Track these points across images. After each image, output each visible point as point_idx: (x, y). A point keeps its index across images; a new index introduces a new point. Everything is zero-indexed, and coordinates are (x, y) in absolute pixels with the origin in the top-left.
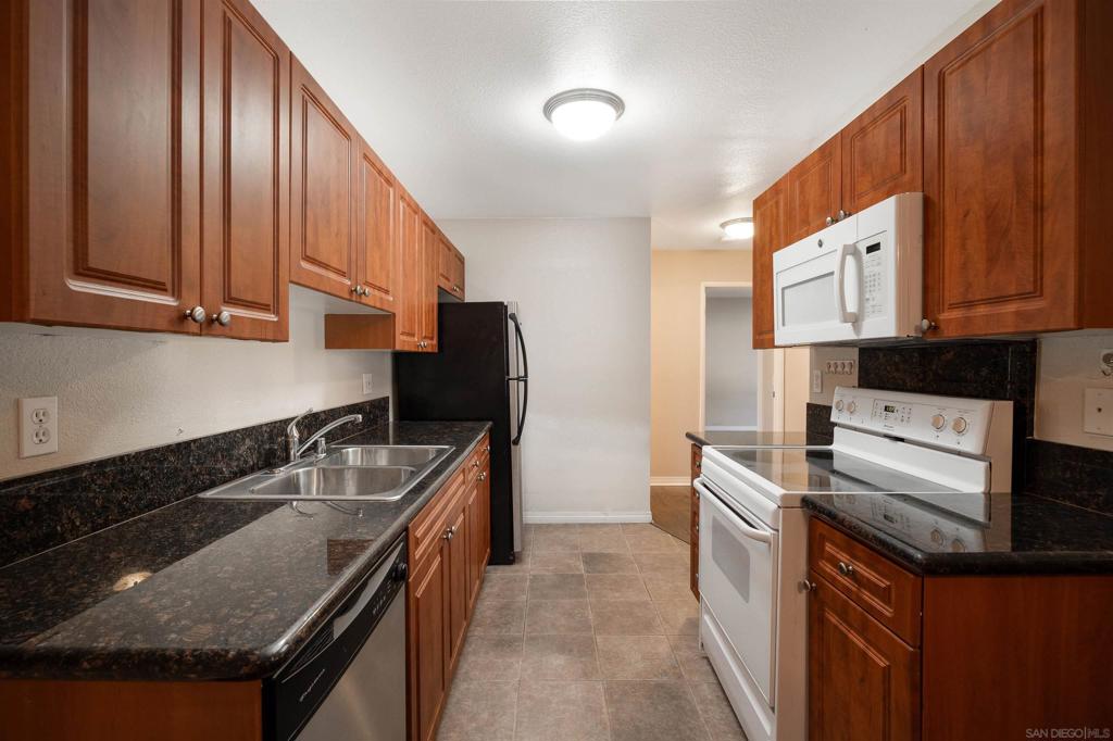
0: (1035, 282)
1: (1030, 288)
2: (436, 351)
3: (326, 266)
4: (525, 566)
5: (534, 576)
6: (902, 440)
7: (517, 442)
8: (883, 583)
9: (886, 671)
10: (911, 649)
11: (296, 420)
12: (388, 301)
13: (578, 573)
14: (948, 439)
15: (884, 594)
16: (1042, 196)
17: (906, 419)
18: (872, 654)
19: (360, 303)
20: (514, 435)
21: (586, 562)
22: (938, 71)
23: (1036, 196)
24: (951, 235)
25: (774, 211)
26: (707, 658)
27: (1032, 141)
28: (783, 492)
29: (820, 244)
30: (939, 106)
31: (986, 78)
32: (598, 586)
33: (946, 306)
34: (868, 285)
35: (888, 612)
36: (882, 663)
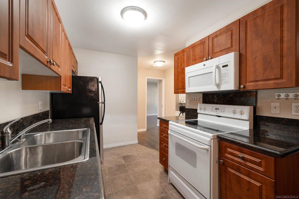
0: (281, 75)
1: (279, 77)
2: (71, 93)
3: (37, 45)
4: (104, 165)
5: (109, 168)
6: (220, 117)
7: (101, 124)
8: (258, 160)
9: (260, 187)
10: (274, 181)
11: (10, 124)
12: (59, 70)
13: (123, 164)
14: (238, 116)
15: (259, 164)
16: (283, 53)
17: (223, 111)
18: (252, 181)
19: (50, 68)
20: (100, 121)
21: (124, 159)
22: (245, 20)
23: (281, 53)
24: (250, 63)
25: (183, 57)
26: (172, 184)
27: (280, 39)
28: (212, 135)
29: (204, 65)
30: (245, 30)
31: (263, 22)
32: (130, 167)
33: (247, 82)
34: (223, 76)
35: (261, 169)
36: (258, 184)
